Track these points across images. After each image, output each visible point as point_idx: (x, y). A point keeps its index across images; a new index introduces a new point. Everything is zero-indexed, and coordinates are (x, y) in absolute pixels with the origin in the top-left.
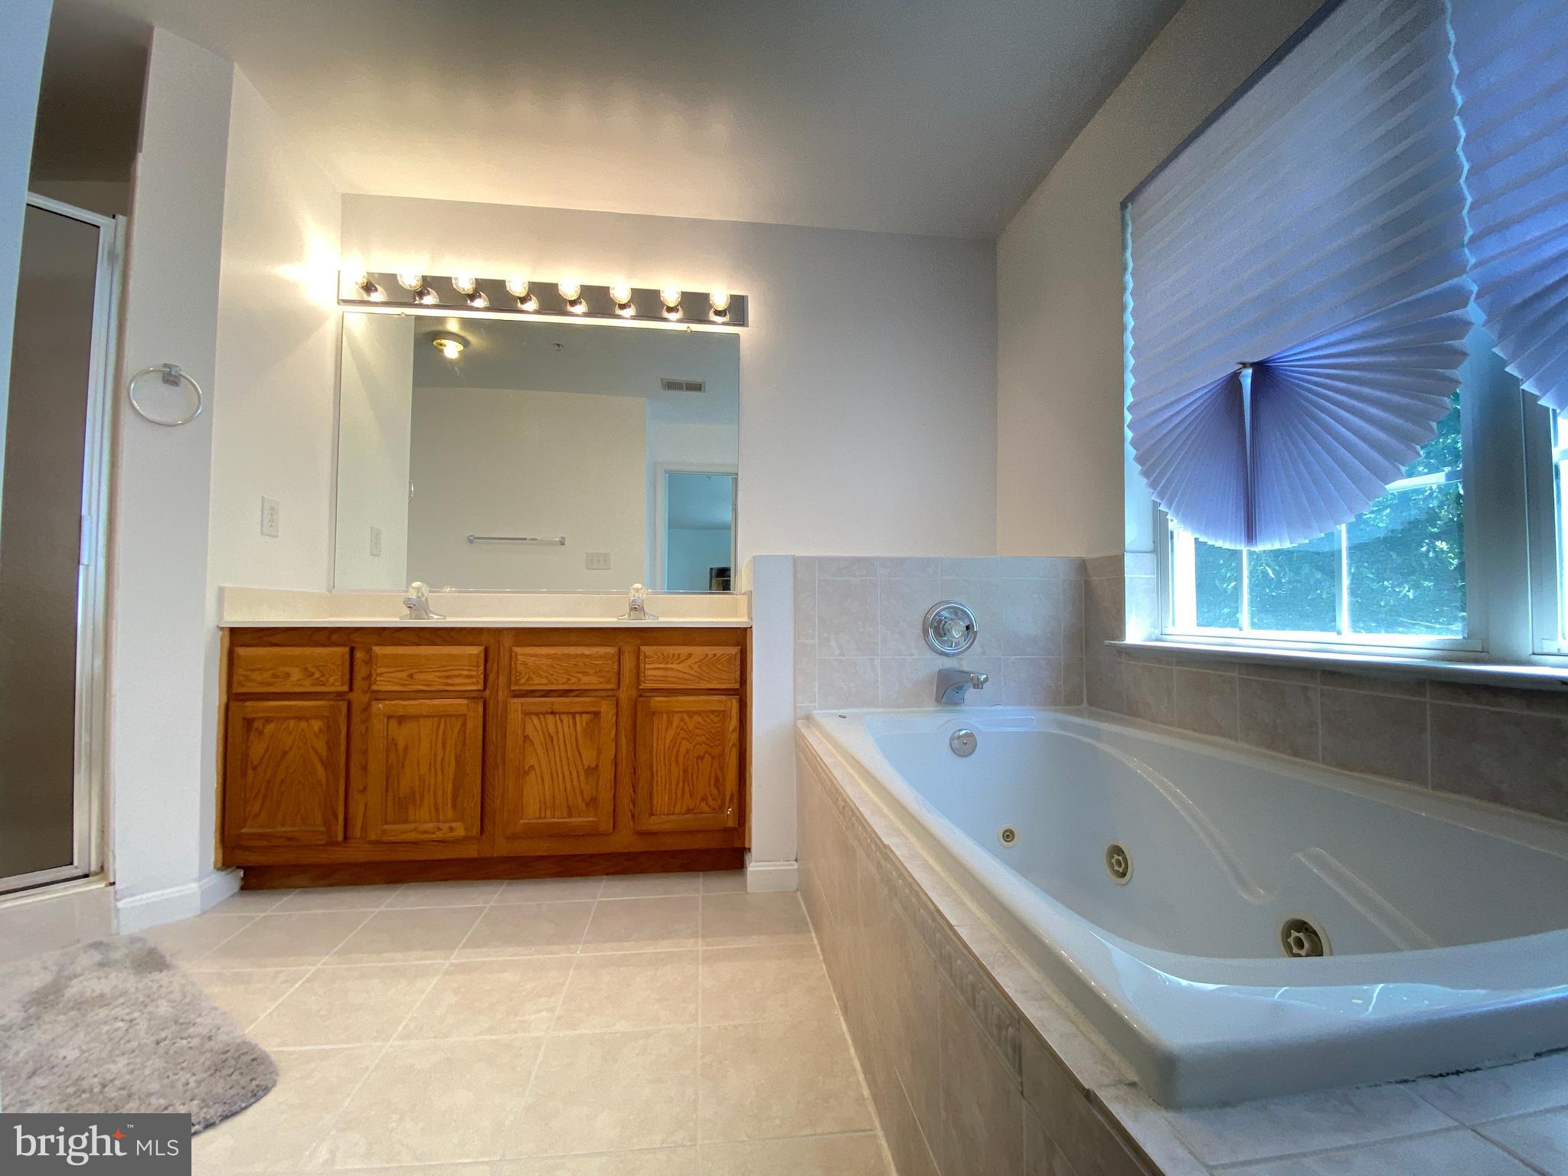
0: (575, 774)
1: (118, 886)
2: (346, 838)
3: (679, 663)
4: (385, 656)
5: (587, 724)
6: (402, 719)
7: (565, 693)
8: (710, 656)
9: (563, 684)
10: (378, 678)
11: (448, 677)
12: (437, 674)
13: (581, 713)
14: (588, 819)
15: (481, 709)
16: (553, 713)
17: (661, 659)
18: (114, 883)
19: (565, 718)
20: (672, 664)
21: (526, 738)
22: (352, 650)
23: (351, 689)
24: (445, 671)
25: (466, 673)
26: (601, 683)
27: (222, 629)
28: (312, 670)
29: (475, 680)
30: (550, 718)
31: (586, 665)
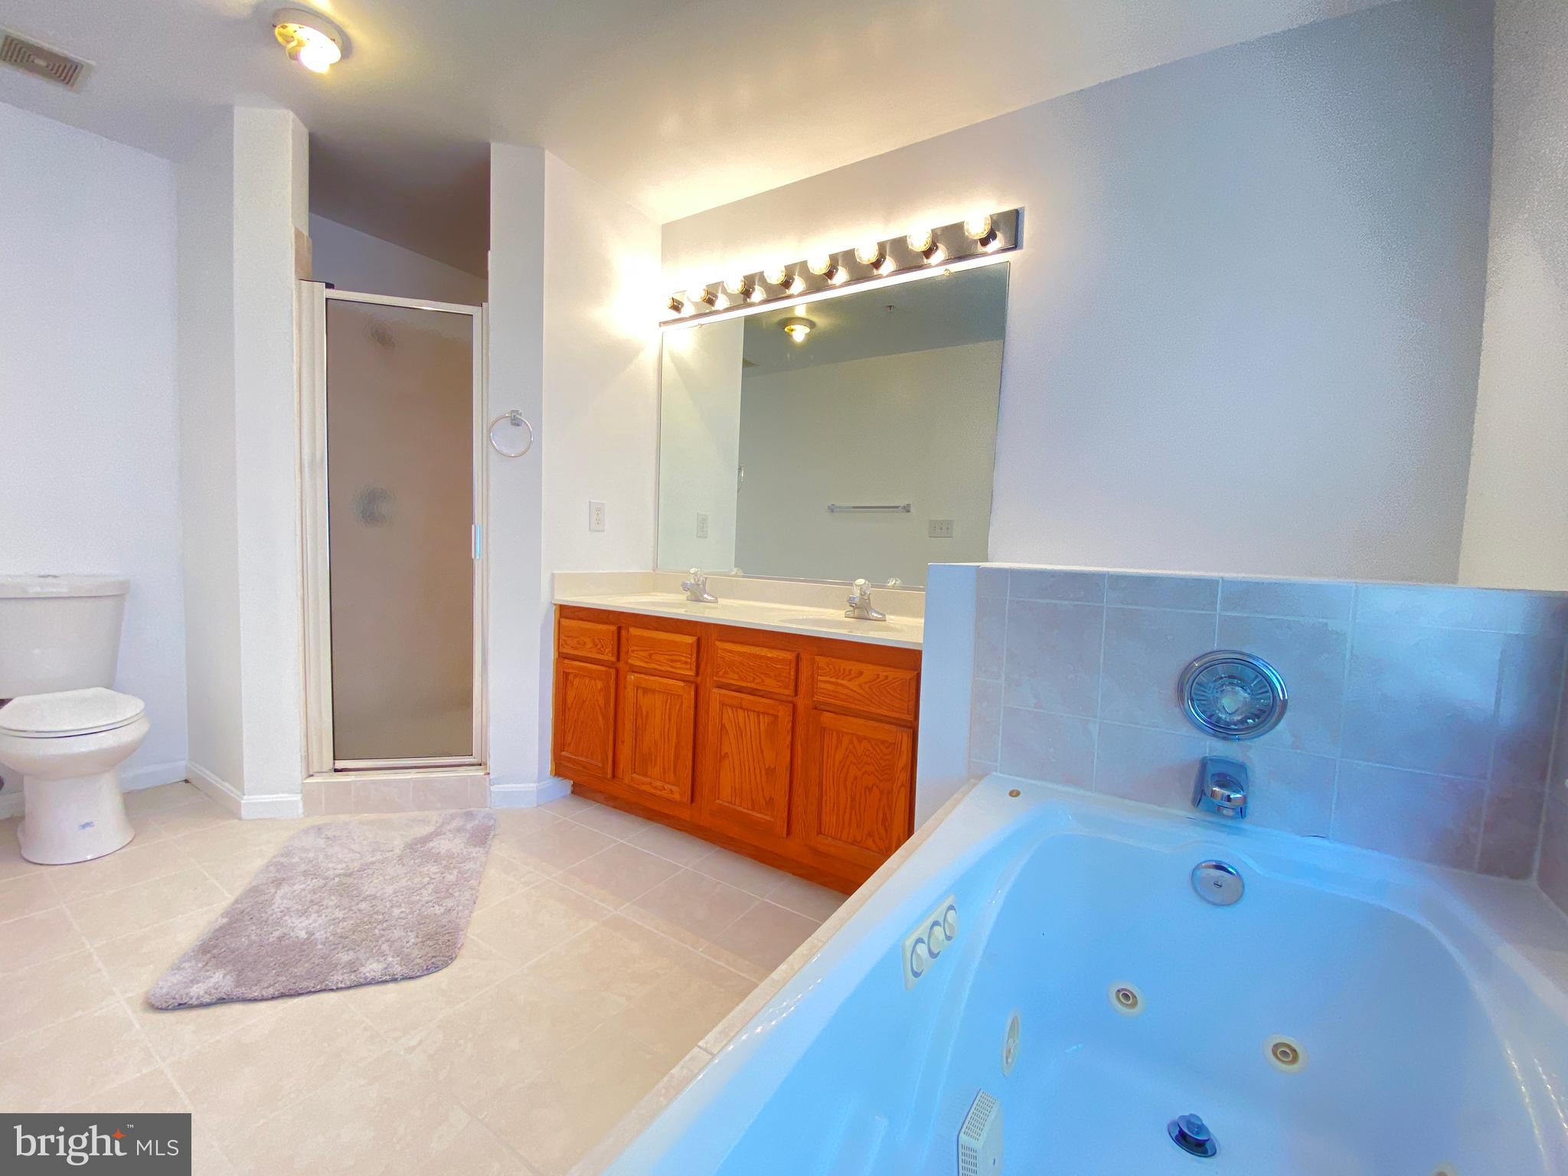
0: (758, 772)
1: (491, 776)
2: (614, 776)
3: (850, 681)
4: (635, 636)
5: (768, 725)
6: (646, 691)
7: (752, 692)
8: (881, 678)
9: (750, 682)
10: (632, 654)
11: (672, 661)
12: (667, 657)
13: (764, 713)
14: (766, 817)
15: (693, 693)
16: (741, 708)
17: (832, 672)
18: (489, 774)
19: (752, 715)
20: (843, 679)
21: (723, 726)
22: (619, 629)
23: (618, 659)
24: (670, 655)
25: (683, 659)
26: (780, 687)
27: (555, 605)
28: (597, 642)
29: (689, 666)
30: (740, 712)
31: (768, 667)
